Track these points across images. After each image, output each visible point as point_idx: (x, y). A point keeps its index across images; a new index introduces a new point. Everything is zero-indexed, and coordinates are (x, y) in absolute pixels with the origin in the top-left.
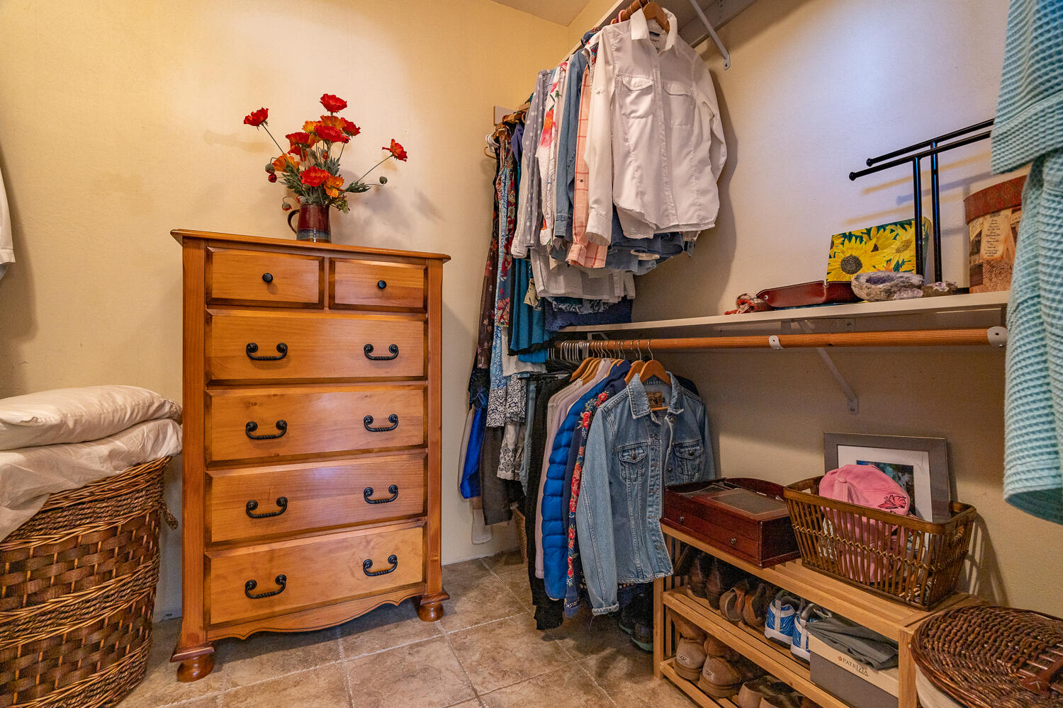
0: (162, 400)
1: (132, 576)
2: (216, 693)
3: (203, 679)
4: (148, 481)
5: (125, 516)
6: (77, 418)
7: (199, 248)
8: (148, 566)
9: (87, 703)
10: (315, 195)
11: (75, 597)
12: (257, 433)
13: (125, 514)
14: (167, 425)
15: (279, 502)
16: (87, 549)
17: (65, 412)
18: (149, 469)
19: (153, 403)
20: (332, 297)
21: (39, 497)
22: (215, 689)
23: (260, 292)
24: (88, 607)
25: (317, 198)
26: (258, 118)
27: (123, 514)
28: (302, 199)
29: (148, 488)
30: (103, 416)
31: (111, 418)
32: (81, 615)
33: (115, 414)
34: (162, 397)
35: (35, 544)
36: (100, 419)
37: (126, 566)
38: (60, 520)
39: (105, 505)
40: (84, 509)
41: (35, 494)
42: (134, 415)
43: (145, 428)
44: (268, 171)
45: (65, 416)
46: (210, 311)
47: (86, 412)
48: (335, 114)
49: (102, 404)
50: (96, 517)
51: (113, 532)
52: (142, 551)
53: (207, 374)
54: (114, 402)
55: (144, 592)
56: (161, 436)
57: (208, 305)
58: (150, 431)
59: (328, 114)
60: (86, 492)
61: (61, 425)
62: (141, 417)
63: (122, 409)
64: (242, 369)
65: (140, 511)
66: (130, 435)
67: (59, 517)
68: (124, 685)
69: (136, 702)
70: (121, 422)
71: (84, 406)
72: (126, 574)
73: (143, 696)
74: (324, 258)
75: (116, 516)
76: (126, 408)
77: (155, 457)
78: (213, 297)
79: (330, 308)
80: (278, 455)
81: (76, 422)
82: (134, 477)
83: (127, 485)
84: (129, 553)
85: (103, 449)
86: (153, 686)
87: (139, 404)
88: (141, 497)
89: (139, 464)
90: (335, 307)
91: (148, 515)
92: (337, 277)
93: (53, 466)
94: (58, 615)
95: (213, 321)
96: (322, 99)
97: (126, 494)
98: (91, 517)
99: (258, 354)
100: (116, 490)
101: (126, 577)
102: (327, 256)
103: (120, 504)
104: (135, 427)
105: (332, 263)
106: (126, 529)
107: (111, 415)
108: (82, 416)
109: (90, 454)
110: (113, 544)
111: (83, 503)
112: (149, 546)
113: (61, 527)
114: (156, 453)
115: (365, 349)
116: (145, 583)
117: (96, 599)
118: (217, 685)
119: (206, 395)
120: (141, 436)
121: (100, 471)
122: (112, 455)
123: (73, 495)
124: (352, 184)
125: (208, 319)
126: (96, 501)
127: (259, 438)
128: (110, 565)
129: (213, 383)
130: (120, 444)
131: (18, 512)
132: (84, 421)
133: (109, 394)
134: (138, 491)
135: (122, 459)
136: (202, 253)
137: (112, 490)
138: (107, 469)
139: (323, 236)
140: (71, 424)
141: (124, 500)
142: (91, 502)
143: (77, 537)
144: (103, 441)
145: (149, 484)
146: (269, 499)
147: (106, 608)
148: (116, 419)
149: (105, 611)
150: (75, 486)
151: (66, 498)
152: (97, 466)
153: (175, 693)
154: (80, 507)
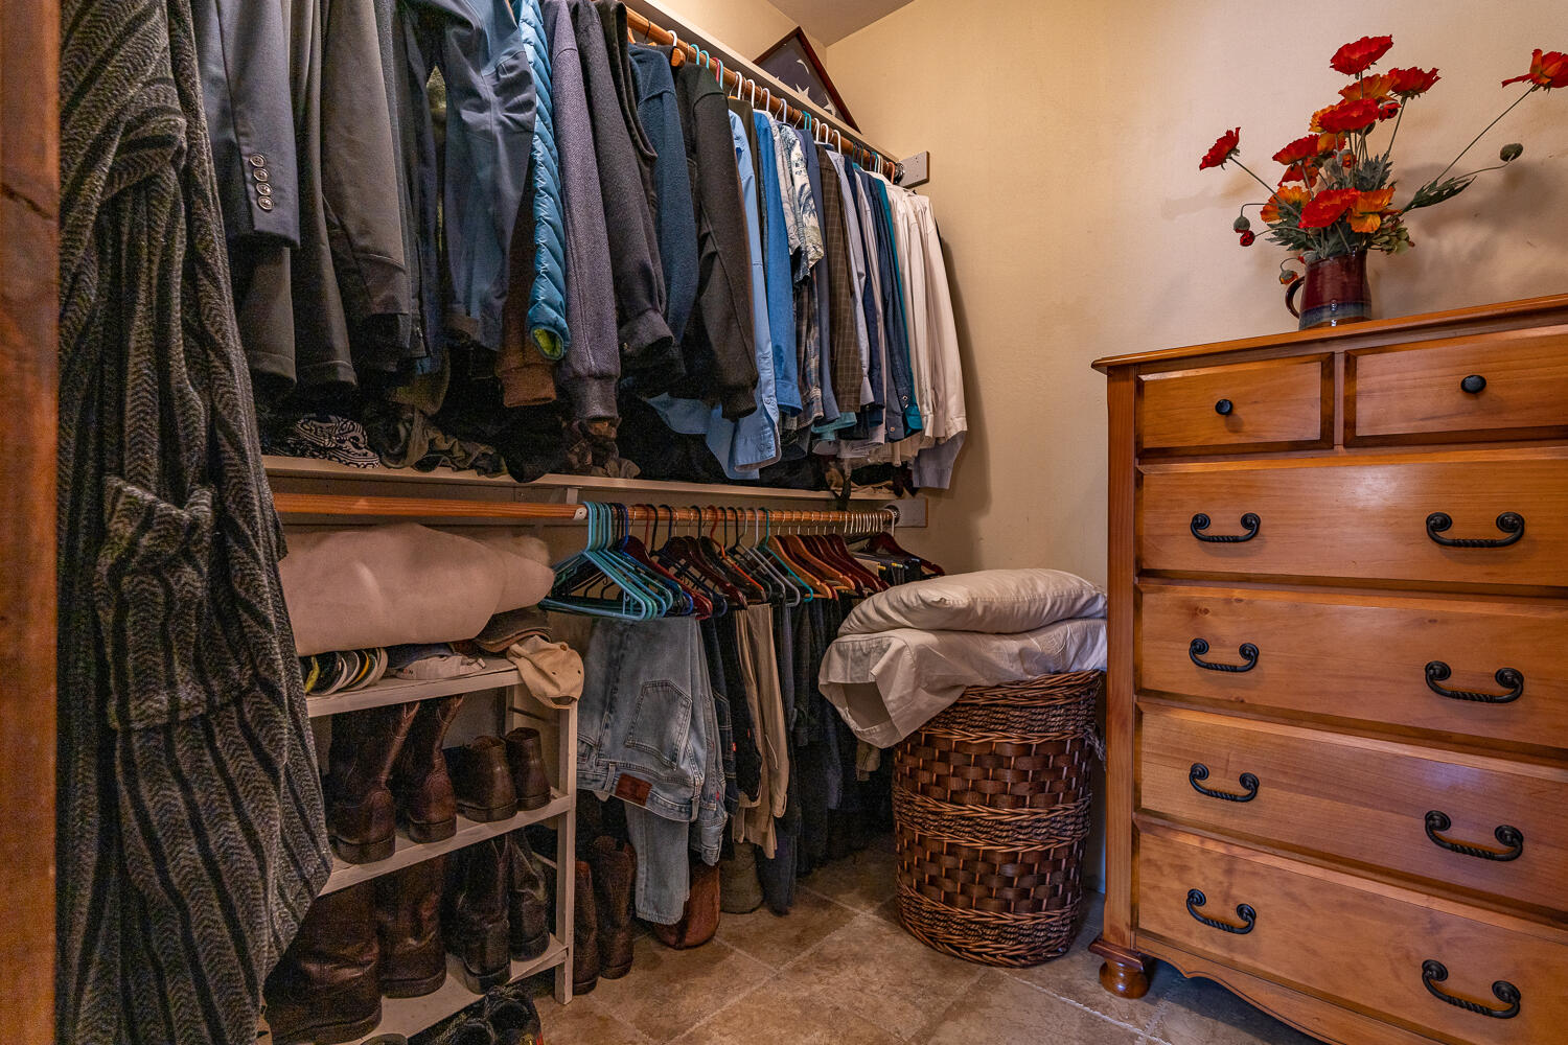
0: (1094, 593)
1: (1048, 814)
2: (1137, 1031)
3: (1130, 1001)
4: (1067, 698)
5: (1040, 734)
6: (987, 604)
7: (1128, 380)
8: (1068, 809)
9: (1000, 943)
10: (1332, 241)
11: (989, 812)
12: (1207, 658)
13: (1040, 732)
14: (1099, 627)
15: (1243, 780)
16: (1000, 761)
17: (975, 596)
18: (1068, 681)
19: (1080, 596)
20: (1350, 425)
21: (955, 687)
22: (1138, 1025)
23: (1213, 431)
24: (1001, 831)
25: (1337, 244)
26: (1223, 150)
27: (1038, 732)
28: (1308, 255)
29: (1068, 707)
30: (1016, 606)
31: (1026, 609)
32: (997, 836)
33: (1032, 605)
34: (1095, 589)
35: (956, 738)
36: (1013, 608)
37: (1040, 798)
38: (976, 718)
39: (1017, 713)
40: (998, 712)
41: (951, 683)
42: (1056, 608)
43: (1069, 627)
44: (1237, 231)
45: (974, 600)
46: (1142, 468)
47: (997, 599)
48: (1366, 73)
49: (1019, 591)
50: (1008, 726)
51: (1025, 750)
52: (1060, 786)
53: (1138, 561)
54: (1034, 589)
55: (1064, 841)
56: (1089, 641)
57: (1140, 459)
58: (1074, 633)
59: (1351, 80)
60: (998, 693)
61: (968, 611)
62: (1065, 612)
63: (1041, 600)
64: (1182, 554)
65: (1057, 734)
66: (1049, 634)
67: (975, 715)
68: (1040, 947)
69: (1050, 976)
70: (1038, 615)
71: (998, 591)
72: (1042, 808)
73: (1058, 975)
74: (1333, 353)
75: (1030, 731)
76: (1046, 599)
77: (1079, 667)
78: (1145, 447)
79: (1346, 445)
80: (1242, 701)
81: (985, 609)
82: (1050, 688)
83: (1043, 696)
84: (1045, 783)
85: (1014, 645)
86: (1072, 970)
87: (1063, 596)
88: (1059, 715)
89: (1058, 672)
90: (1355, 442)
91: (1069, 742)
92: (1360, 385)
93: (965, 656)
94: (975, 825)
95: (1144, 482)
96: (1332, 61)
97: (1041, 707)
98: (1005, 724)
99: (1211, 531)
100: (1030, 699)
101: (1042, 813)
102: (1339, 349)
103: (1034, 717)
104: (1057, 624)
105: (1351, 360)
106: (1042, 751)
107: (1027, 604)
108: (992, 603)
109: (999, 648)
110: (1025, 763)
111: (997, 705)
112: (1071, 784)
113: (977, 727)
114: (1082, 663)
115: (1427, 523)
116: (1065, 830)
117: (1009, 823)
118: (1143, 1021)
119: (1136, 589)
120: (1062, 636)
121: (1010, 672)
122: (1023, 655)
123: (988, 694)
124: (1422, 190)
125: (1139, 478)
126: (1009, 706)
127: (1209, 666)
128: (1023, 789)
129: (1144, 573)
130: (1034, 642)
131: (933, 696)
132: (994, 608)
133: (1031, 579)
134: (1056, 707)
135: (1037, 662)
136: (1132, 384)
137: (1025, 697)
138: (1016, 670)
139: (1351, 311)
140: (980, 611)
141: (1039, 714)
142: (1004, 706)
143: (991, 743)
144: (1019, 636)
145: (1068, 701)
146: (1227, 770)
147: (1020, 840)
148: (1033, 610)
149: (1018, 843)
150: (985, 683)
151: (982, 695)
152: (1005, 664)
153: (1091, 996)
154: (994, 709)
